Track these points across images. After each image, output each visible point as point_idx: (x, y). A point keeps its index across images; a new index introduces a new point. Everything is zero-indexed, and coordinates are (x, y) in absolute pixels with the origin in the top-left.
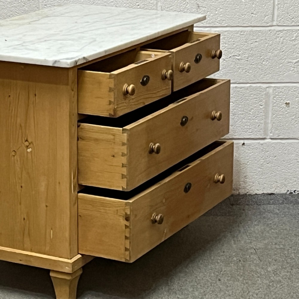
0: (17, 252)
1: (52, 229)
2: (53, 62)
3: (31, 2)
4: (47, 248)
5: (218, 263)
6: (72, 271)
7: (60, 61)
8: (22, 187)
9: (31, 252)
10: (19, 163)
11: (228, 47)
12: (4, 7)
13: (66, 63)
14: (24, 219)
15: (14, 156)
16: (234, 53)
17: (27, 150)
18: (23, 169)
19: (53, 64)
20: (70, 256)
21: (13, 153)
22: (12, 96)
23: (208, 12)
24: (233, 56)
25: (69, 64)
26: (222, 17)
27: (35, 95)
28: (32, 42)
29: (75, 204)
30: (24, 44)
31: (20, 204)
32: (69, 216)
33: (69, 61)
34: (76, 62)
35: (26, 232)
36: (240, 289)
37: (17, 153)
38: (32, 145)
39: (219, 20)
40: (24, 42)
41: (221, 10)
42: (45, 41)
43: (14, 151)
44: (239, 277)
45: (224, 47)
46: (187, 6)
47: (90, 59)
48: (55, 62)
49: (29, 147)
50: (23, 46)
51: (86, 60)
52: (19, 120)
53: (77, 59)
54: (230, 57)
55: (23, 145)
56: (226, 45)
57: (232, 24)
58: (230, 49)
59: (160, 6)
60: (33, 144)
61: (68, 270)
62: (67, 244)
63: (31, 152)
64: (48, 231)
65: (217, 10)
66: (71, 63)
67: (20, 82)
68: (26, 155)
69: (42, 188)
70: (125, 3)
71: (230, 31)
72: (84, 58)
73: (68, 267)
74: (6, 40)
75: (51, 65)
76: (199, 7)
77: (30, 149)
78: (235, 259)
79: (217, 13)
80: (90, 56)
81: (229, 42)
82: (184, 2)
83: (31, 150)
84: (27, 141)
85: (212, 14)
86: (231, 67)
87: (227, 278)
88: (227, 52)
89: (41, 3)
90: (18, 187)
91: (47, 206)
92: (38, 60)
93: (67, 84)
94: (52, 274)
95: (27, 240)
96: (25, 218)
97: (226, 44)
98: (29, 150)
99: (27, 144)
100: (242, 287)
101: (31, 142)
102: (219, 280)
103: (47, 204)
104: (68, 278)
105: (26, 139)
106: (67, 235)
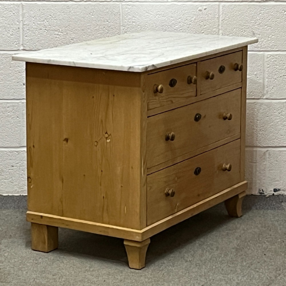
0: (97, 225)
1: (126, 206)
2: (128, 68)
3: (114, 30)
4: (122, 221)
5: (265, 243)
6: (142, 240)
7: (134, 67)
8: (102, 171)
10: (100, 151)
11: (279, 68)
12: (92, 33)
13: (138, 69)
16: (284, 73)
17: (106, 140)
18: (103, 156)
19: (128, 70)
20: (140, 227)
21: (96, 144)
22: (95, 97)
23: (262, 38)
24: (283, 76)
25: (141, 69)
26: (273, 43)
27: (114, 96)
28: (113, 55)
29: (144, 185)
30: (106, 56)
31: (101, 185)
32: (139, 195)
33: (141, 67)
34: (147, 68)
35: (105, 208)
36: (281, 261)
37: (99, 143)
38: (110, 137)
39: (271, 46)
40: (106, 55)
41: (273, 37)
42: (123, 54)
43: (96, 142)
44: (281, 253)
45: (275, 68)
46: (244, 34)
47: (158, 67)
48: (130, 68)
49: (108, 138)
50: (105, 57)
51: (155, 67)
52: (100, 117)
53: (147, 66)
54: (281, 77)
55: (103, 137)
56: (277, 67)
57: (282, 49)
58: (281, 69)
59: (221, 33)
61: (138, 238)
62: (138, 217)
63: (110, 142)
64: (122, 207)
65: (270, 37)
66: (142, 69)
67: (101, 85)
68: (106, 145)
69: (119, 170)
70: (192, 31)
71: (280, 54)
72: (153, 65)
73: (139, 236)
74: (91, 54)
75: (126, 70)
76: (254, 34)
78: (279, 240)
79: (269, 39)
80: (158, 64)
81: (280, 64)
82: (242, 30)
83: (110, 140)
84: (106, 133)
85: (265, 40)
86: (281, 85)
87: (271, 253)
88: (278, 72)
89: (122, 30)
90: (99, 172)
91: (122, 186)
92: (116, 67)
93: (139, 86)
94: (125, 243)
95: (105, 215)
96: (104, 196)
97: (277, 65)
98: (108, 141)
99: (106, 135)
100: (283, 260)
101: (110, 135)
102: (265, 255)
103: (122, 185)
104: (138, 245)
105: (106, 132)
106: (138, 211)
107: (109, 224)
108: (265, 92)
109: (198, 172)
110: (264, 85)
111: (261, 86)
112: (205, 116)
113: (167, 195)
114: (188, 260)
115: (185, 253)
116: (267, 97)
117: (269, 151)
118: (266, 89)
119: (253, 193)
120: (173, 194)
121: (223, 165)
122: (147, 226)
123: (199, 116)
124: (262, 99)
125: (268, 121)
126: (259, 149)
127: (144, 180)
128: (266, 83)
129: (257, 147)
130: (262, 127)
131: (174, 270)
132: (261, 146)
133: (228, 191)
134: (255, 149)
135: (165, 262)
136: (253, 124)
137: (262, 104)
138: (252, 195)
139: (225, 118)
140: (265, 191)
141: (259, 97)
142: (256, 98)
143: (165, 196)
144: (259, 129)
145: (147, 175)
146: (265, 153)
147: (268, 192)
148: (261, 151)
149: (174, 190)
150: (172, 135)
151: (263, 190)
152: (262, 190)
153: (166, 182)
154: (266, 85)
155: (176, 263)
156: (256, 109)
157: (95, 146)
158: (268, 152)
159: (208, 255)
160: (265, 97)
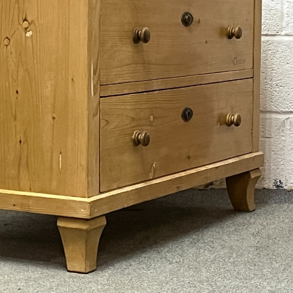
1: (61, 153)
4: (54, 184)
6: (90, 215)
8: (17, 92)
9: (30, 192)
10: (14, 56)
14: (20, 142)
15: (7, 46)
17: (26, 33)
18: (20, 64)
20: (88, 193)
21: (6, 42)
29: (95, 115)
31: (15, 119)
32: (86, 132)
35: (24, 161)
37: (12, 41)
38: (32, 26)
43: (7, 38)
49: (28, 30)
55: (20, 27)
60: (35, 24)
61: (84, 213)
62: (84, 175)
63: (32, 36)
64: (55, 156)
68: (24, 42)
69: (48, 91)
73: (84, 209)
77: (31, 31)
83: (31, 34)
84: (25, 20)
90: (13, 93)
91: (54, 118)
94: (60, 224)
95: (24, 174)
96: (22, 140)
98: (29, 34)
99: (26, 24)
101: (32, 21)
103: (54, 115)
104: (84, 227)
105: (24, 18)
106: (84, 162)
107: (30, 190)
108: (284, 24)
109: (187, 116)
110: (282, 13)
111: (278, 15)
112: (199, 21)
113: (137, 142)
114: (174, 261)
115: (167, 252)
116: (288, 32)
117: (290, 119)
118: (286, 19)
119: (266, 186)
120: (146, 142)
121: (226, 116)
122: (101, 193)
123: (189, 17)
124: (280, 35)
125: (290, 71)
126: (274, 116)
127: (95, 105)
128: (285, 11)
129: (271, 112)
130: (279, 80)
131: (149, 274)
132: (278, 110)
133: (234, 161)
134: (268, 116)
135: (133, 263)
136: (266, 75)
137: (279, 43)
138: (264, 188)
139: (230, 36)
140: (284, 183)
141: (275, 33)
142: (269, 33)
143: (131, 144)
144: (274, 83)
145: (101, 97)
146: (284, 121)
147: (288, 185)
148: (278, 118)
149: (148, 134)
150: (145, 32)
151: (282, 182)
152: (280, 181)
153: (133, 119)
154: (286, 12)
155: (153, 265)
156: (270, 52)
157: (5, 47)
158: (289, 121)
159: (208, 255)
160: (283, 33)
